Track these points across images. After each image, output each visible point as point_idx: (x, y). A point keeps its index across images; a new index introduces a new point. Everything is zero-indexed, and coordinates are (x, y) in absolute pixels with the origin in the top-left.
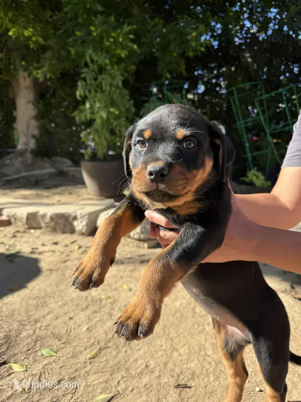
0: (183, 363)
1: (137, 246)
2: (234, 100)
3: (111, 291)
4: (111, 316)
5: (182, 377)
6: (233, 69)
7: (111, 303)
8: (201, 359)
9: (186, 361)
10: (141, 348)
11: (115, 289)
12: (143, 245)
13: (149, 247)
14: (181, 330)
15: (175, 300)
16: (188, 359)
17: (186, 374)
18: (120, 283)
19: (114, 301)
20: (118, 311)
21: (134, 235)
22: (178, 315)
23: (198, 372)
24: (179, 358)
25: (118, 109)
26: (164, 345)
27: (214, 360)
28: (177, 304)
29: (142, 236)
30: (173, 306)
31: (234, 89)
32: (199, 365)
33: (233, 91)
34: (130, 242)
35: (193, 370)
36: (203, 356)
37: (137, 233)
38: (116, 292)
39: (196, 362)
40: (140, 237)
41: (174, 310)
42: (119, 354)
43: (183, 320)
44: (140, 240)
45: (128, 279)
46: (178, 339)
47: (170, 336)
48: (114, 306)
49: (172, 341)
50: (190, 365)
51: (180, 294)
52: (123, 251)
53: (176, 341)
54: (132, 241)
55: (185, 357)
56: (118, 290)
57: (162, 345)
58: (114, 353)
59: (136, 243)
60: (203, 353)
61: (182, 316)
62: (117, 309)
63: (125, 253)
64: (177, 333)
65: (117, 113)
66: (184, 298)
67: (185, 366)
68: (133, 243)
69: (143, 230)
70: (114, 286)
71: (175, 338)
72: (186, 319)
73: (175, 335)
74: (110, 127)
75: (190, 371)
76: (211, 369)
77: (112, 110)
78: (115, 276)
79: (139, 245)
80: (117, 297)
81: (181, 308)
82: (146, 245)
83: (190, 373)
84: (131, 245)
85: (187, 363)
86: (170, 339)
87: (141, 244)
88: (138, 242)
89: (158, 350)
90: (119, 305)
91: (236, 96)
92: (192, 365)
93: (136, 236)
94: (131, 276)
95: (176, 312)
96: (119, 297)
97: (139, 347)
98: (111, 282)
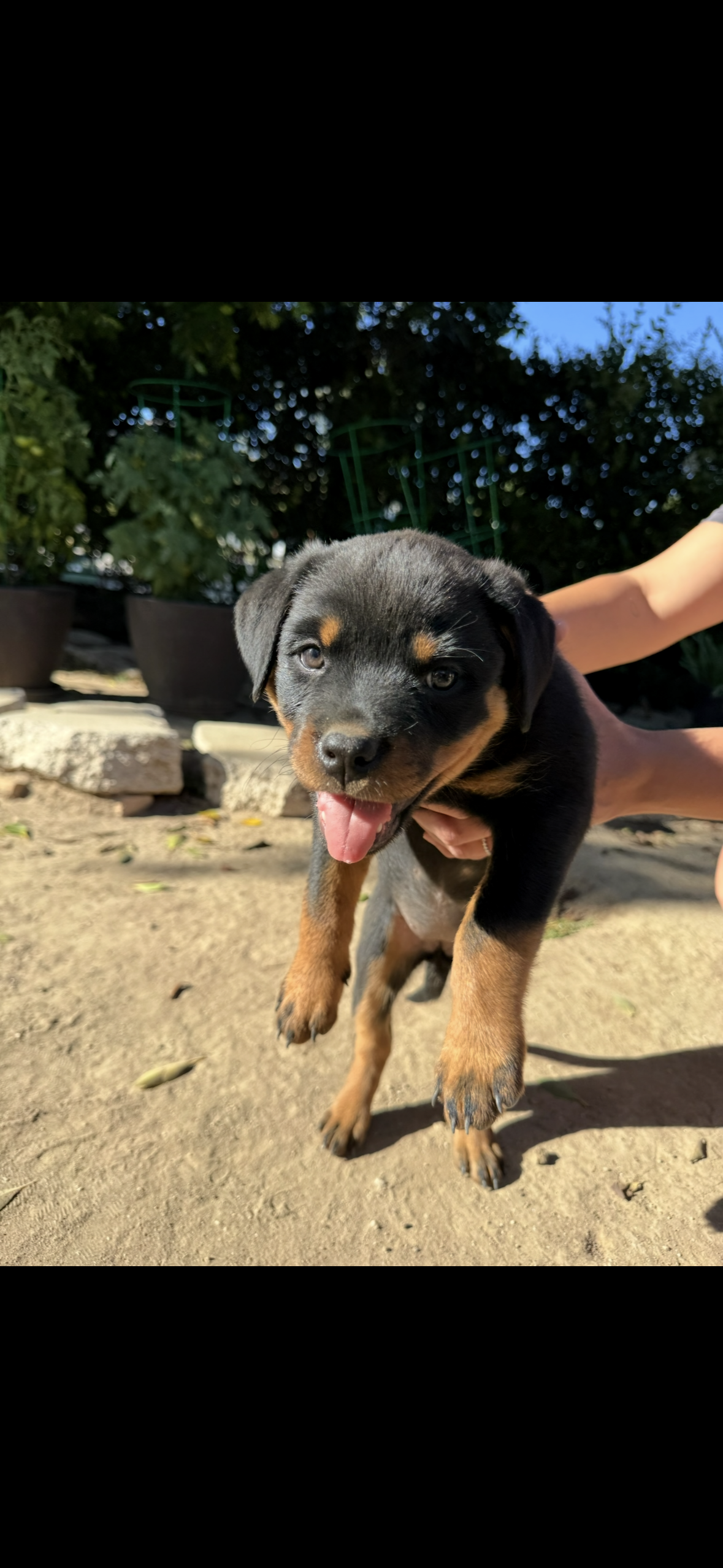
0: (218, 1082)
1: (91, 811)
2: (350, 461)
3: (15, 924)
4: (16, 985)
5: (217, 1118)
6: (346, 394)
7: (15, 952)
8: (265, 1069)
9: (226, 1079)
10: (103, 1059)
11: (29, 918)
12: (110, 807)
13: (129, 814)
14: (212, 1005)
15: (197, 936)
16: (231, 1073)
17: (227, 1109)
18: (42, 902)
19: (27, 948)
20: (35, 972)
21: (85, 779)
22: (205, 969)
23: (257, 1101)
24: (209, 1072)
25: (42, 443)
26: (168, 1046)
27: (297, 1067)
28: (204, 944)
29: (107, 784)
30: (193, 948)
31: (351, 429)
32: (261, 1087)
33: (346, 435)
34: (72, 801)
35: (245, 1096)
36: (270, 1061)
37: (93, 776)
38: (33, 925)
39: (253, 1077)
40: (100, 786)
41: (194, 958)
42: (41, 1080)
43: (219, 981)
44: (100, 795)
45: (67, 892)
46: (205, 1028)
47: (185, 1021)
48: (26, 959)
49: (190, 1034)
50: (237, 1087)
51: (212, 920)
52: (51, 825)
53: (200, 1032)
54: (79, 797)
55: (222, 1071)
56: (37, 920)
57: (162, 1047)
58: (25, 1080)
59: (89, 802)
60: (270, 1054)
61: (216, 971)
62: (33, 966)
63: (56, 828)
64: (201, 1011)
65: (37, 451)
66: (220, 930)
67: (223, 1091)
68: (80, 802)
69: (110, 767)
70: (26, 911)
71: (199, 1024)
72: (225, 977)
73: (198, 1018)
74: (17, 490)
75: (238, 1101)
76: (290, 1092)
77: (22, 441)
78: (28, 885)
79: (98, 809)
80: (33, 937)
81: (212, 954)
82: (118, 808)
83: (237, 1106)
84: (74, 809)
85: (230, 1082)
86: (186, 1028)
87: (104, 805)
88: (95, 800)
89: (153, 1058)
90: (39, 957)
91: (355, 453)
92: (243, 1086)
93: (89, 785)
94: (75, 884)
95: (199, 963)
96: (40, 937)
97: (97, 1057)
98: (17, 900)
